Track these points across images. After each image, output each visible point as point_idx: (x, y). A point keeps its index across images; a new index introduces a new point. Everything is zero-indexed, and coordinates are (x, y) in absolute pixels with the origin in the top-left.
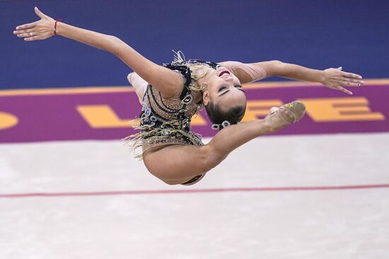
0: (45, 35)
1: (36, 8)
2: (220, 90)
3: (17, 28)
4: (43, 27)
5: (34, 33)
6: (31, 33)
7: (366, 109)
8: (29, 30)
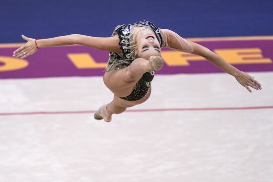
0: (33, 51)
1: (23, 36)
2: (143, 48)
3: (14, 53)
4: (30, 46)
5: (26, 52)
6: (24, 53)
7: (260, 56)
8: (22, 52)
